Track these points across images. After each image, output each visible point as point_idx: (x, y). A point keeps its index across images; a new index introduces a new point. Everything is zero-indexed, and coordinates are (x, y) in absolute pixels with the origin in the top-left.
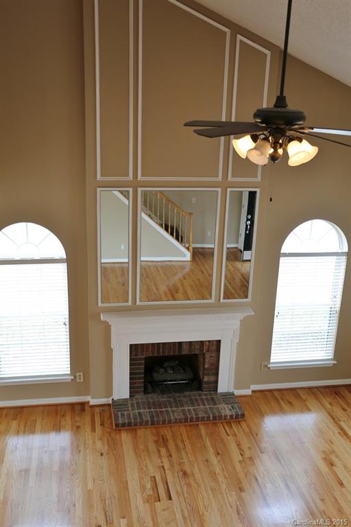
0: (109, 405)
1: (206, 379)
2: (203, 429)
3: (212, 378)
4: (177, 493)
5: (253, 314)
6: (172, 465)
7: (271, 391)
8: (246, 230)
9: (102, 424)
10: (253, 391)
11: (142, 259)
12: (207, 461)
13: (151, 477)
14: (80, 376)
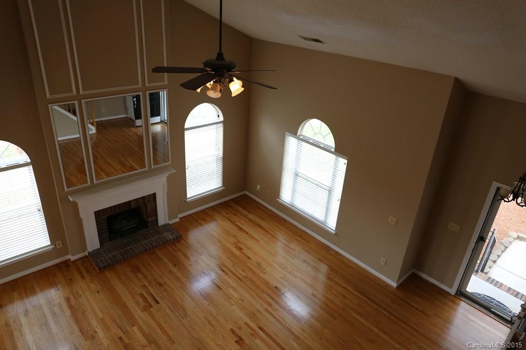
0: (86, 256)
1: (150, 220)
2: (159, 253)
3: (154, 218)
4: (161, 298)
5: (175, 171)
6: (150, 282)
7: (190, 215)
8: (134, 105)
9: (88, 272)
10: (180, 218)
11: (59, 139)
12: (170, 272)
13: (140, 294)
14: (59, 243)
